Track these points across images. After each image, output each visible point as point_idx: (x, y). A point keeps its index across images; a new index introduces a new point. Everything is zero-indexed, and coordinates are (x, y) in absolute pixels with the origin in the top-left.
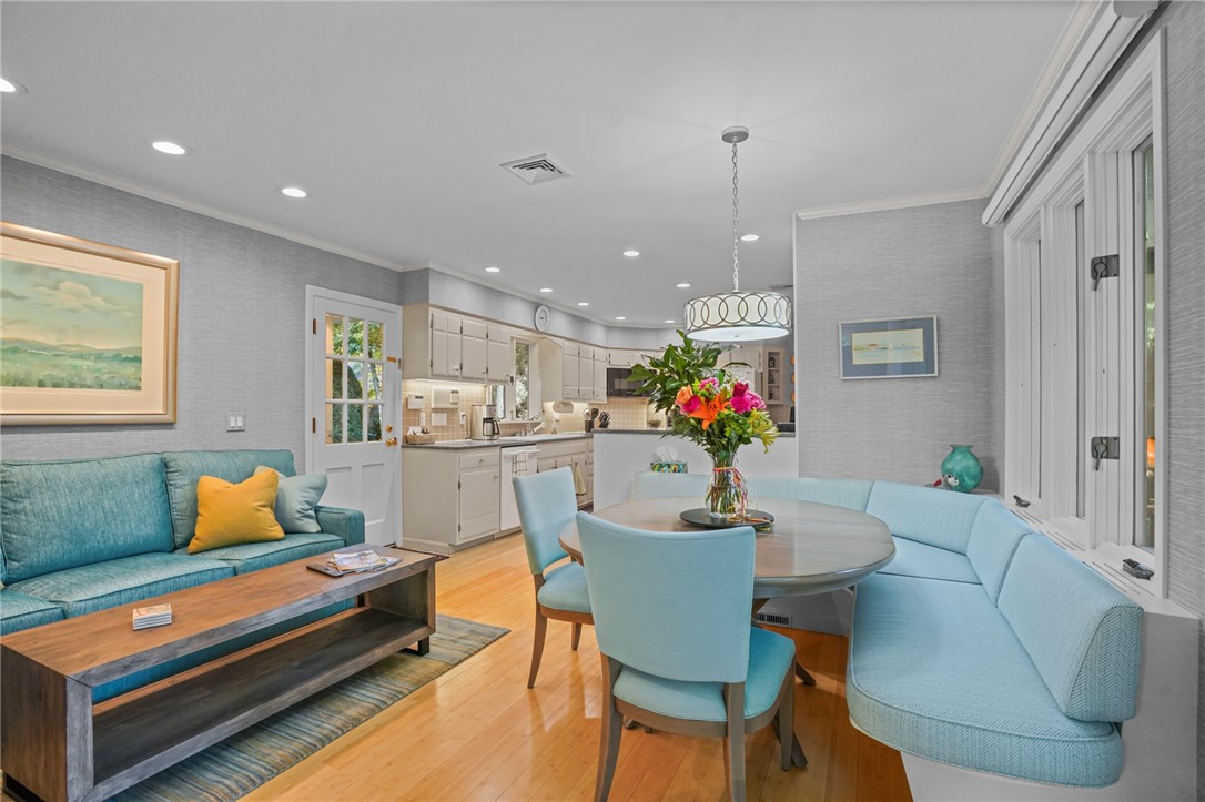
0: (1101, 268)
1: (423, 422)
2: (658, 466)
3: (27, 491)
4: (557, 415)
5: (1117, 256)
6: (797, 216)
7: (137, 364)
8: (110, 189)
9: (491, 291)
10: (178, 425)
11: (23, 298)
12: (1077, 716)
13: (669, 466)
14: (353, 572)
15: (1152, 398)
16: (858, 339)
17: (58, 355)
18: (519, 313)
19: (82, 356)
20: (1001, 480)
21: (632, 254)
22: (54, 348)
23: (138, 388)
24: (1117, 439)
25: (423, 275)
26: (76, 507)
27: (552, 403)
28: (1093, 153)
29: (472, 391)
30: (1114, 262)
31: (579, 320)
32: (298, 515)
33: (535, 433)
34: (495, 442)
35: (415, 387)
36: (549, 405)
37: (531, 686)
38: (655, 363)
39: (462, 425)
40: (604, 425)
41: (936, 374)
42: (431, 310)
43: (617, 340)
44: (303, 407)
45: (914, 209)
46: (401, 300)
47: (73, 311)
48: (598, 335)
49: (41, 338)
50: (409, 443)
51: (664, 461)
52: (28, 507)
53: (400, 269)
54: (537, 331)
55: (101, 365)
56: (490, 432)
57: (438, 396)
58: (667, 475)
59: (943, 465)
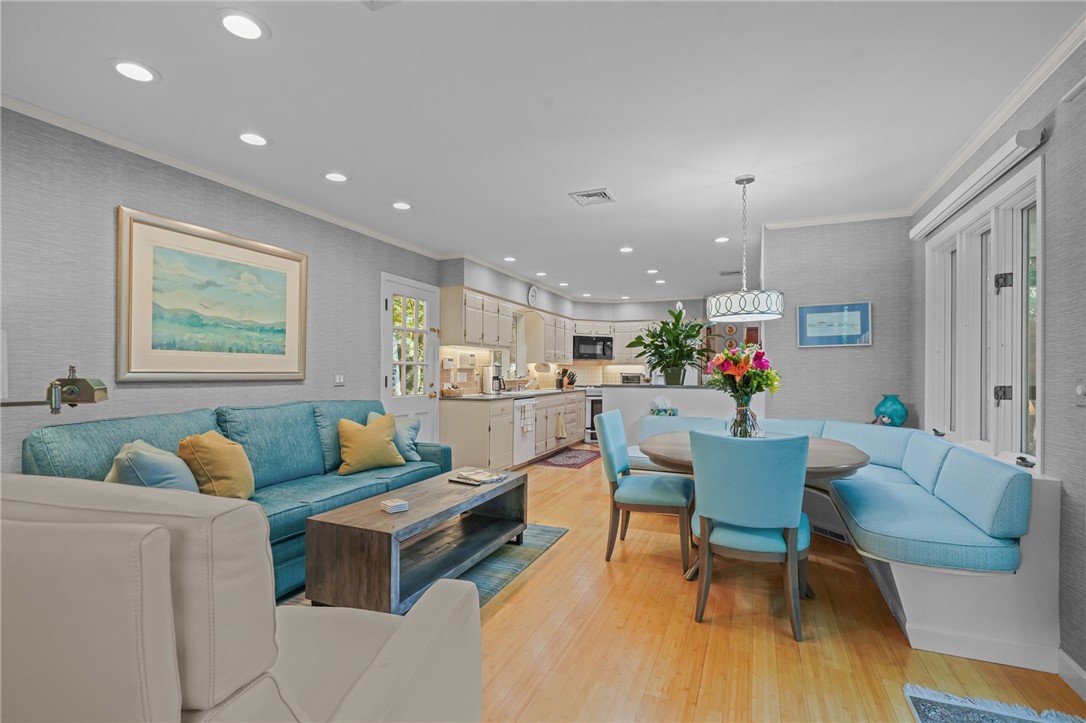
0: (1001, 281)
1: (452, 381)
2: (657, 412)
3: (247, 428)
4: (536, 374)
5: (1011, 274)
6: (765, 227)
7: (282, 335)
8: (268, 201)
9: (502, 276)
10: (305, 381)
11: (222, 286)
12: (996, 535)
13: (665, 411)
14: (484, 483)
15: (1034, 352)
16: (811, 318)
17: (240, 328)
18: (517, 292)
19: (252, 329)
20: (921, 420)
21: (626, 250)
22: (238, 323)
23: (283, 353)
24: (1010, 387)
25: (459, 263)
26: (273, 440)
27: (534, 365)
28: (997, 208)
29: (483, 354)
30: (1009, 277)
31: (556, 297)
32: (408, 448)
33: (526, 389)
34: (501, 396)
35: (447, 352)
36: (532, 366)
37: (608, 559)
38: (653, 335)
39: (476, 382)
40: (571, 383)
41: (870, 343)
42: (465, 291)
43: (582, 313)
44: (380, 367)
45: (854, 223)
46: (439, 283)
47: (248, 295)
48: (568, 309)
49: (230, 317)
50: (444, 396)
51: (660, 408)
52: (249, 440)
53: (438, 257)
54: (529, 306)
55: (264, 336)
56: (497, 388)
57: (463, 359)
58: (663, 419)
59: (877, 409)
